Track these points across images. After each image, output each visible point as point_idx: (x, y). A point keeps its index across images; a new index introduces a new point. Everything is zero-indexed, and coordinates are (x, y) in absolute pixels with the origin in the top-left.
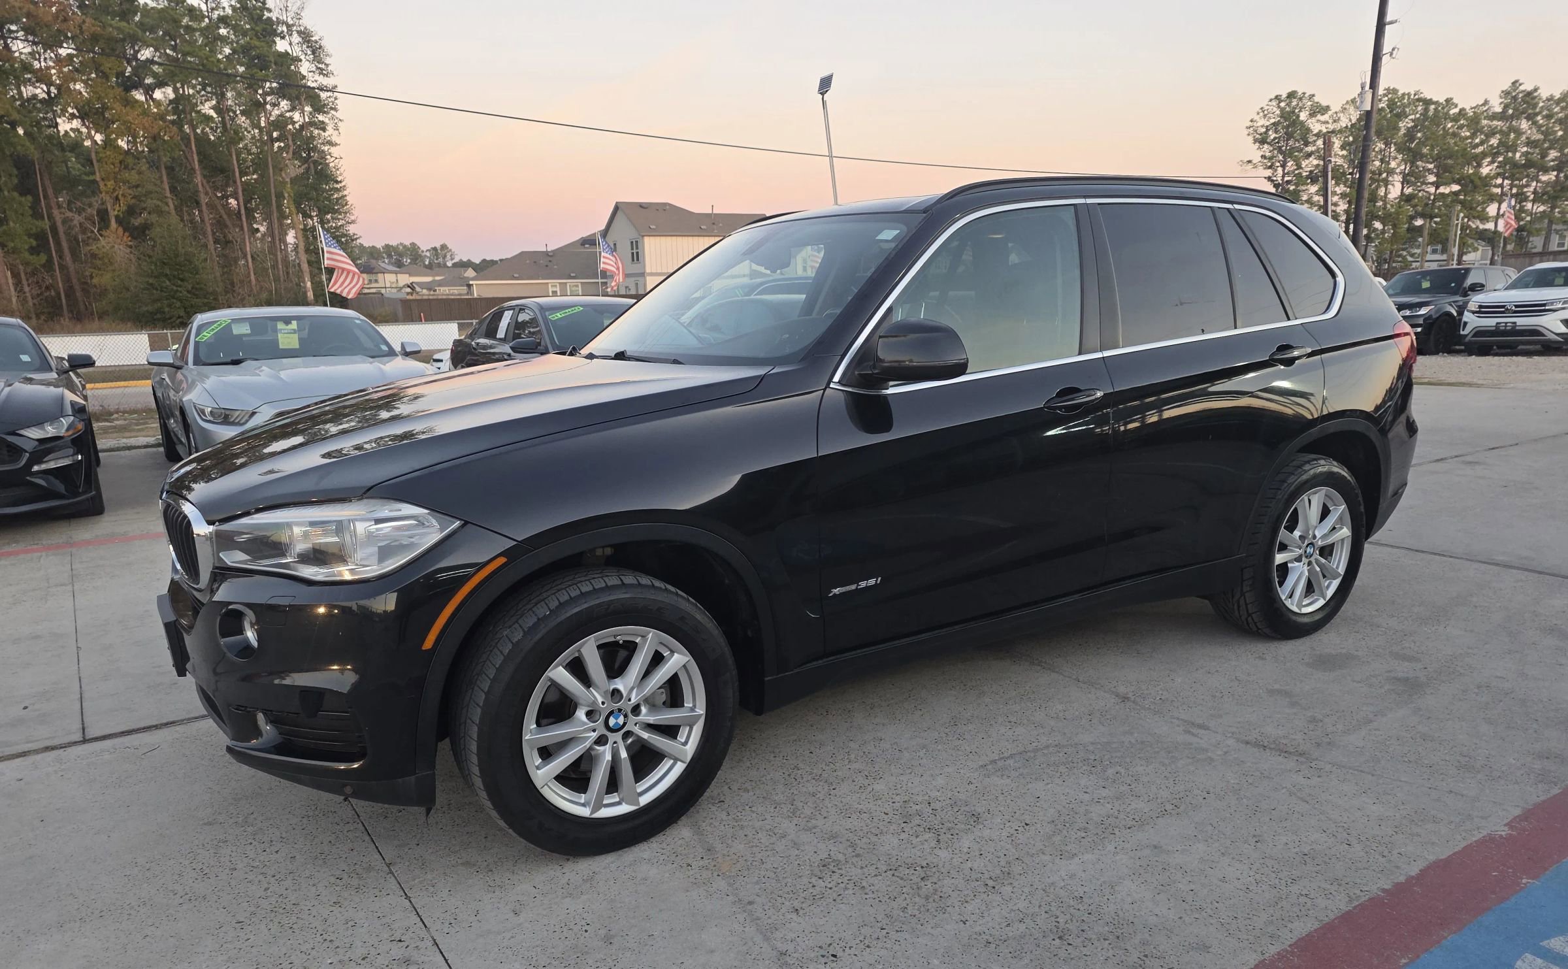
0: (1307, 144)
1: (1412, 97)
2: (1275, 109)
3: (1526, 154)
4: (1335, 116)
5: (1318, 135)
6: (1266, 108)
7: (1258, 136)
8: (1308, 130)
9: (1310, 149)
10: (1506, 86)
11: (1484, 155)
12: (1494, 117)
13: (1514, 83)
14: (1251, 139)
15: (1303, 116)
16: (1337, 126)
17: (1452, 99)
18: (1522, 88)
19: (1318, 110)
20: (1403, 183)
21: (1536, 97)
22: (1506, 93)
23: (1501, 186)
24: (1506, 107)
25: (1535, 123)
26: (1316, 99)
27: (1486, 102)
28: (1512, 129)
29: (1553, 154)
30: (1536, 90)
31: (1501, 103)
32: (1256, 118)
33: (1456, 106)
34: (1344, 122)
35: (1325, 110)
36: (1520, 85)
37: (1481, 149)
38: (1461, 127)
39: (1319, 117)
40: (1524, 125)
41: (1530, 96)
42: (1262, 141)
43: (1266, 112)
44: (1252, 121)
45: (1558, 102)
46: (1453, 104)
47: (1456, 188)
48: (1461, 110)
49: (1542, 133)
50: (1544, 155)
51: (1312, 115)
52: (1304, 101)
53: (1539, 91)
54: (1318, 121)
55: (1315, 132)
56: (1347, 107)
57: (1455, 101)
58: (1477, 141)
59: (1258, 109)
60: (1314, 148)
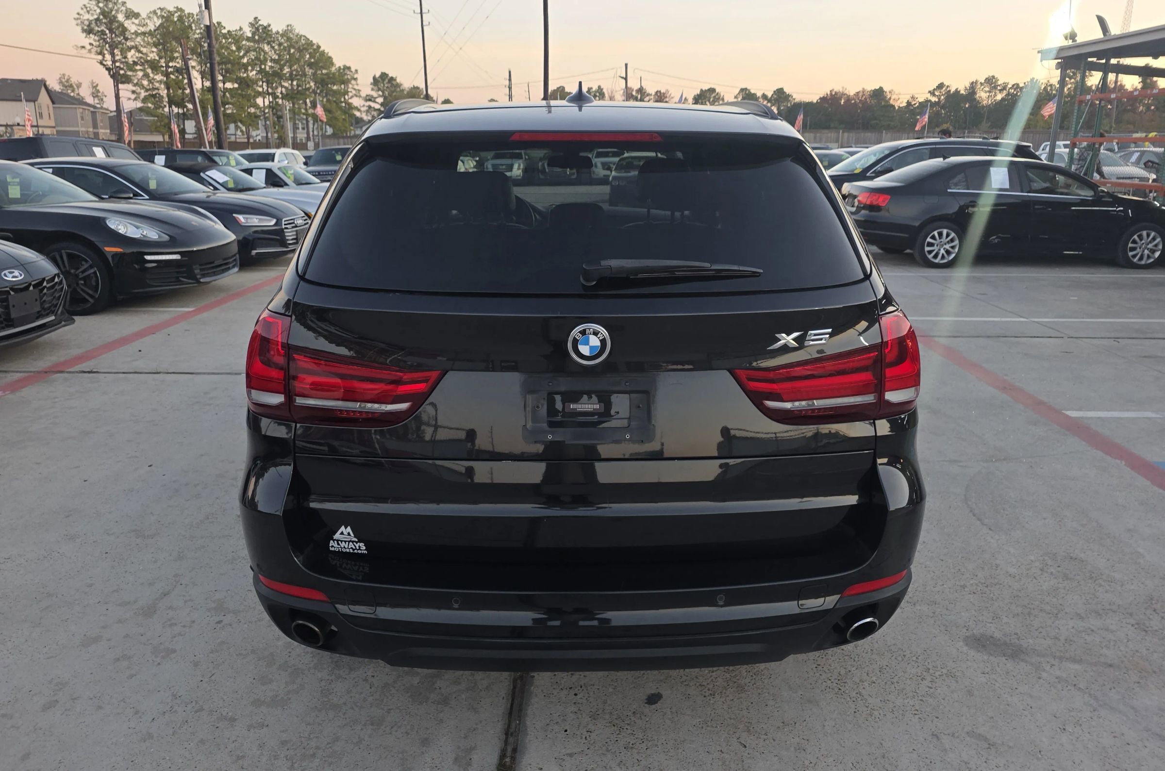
0: (126, 39)
1: (195, 16)
2: (96, 8)
3: (271, 67)
4: (143, 21)
5: (136, 34)
6: (88, 5)
7: (85, 27)
8: (125, 30)
9: (129, 43)
10: (252, 20)
11: (248, 64)
12: (248, 39)
13: (256, 18)
14: (79, 29)
15: (121, 17)
16: (148, 29)
17: (221, 23)
18: (260, 23)
19: (131, 15)
20: (202, 78)
21: (269, 31)
22: (252, 25)
23: (262, 86)
24: (254, 34)
25: (273, 47)
26: (129, 5)
27: (241, 29)
28: (260, 48)
29: (286, 70)
30: (269, 25)
31: (250, 31)
32: (81, 12)
33: (225, 28)
34: (151, 27)
35: (137, 15)
36: (259, 20)
37: (245, 60)
38: (230, 43)
39: (134, 20)
40: (267, 48)
41: (266, 29)
42: (89, 31)
43: (88, 9)
44: (78, 14)
45: (282, 36)
46: (222, 26)
47: (236, 85)
48: (229, 31)
49: (277, 54)
50: (282, 69)
51: (127, 17)
52: (119, 6)
53: (271, 27)
54: (133, 23)
55: (133, 31)
56: (151, 15)
57: (223, 24)
58: (241, 54)
59: (81, 5)
60: (133, 44)
